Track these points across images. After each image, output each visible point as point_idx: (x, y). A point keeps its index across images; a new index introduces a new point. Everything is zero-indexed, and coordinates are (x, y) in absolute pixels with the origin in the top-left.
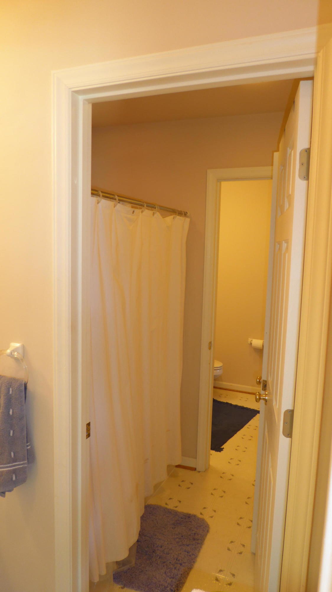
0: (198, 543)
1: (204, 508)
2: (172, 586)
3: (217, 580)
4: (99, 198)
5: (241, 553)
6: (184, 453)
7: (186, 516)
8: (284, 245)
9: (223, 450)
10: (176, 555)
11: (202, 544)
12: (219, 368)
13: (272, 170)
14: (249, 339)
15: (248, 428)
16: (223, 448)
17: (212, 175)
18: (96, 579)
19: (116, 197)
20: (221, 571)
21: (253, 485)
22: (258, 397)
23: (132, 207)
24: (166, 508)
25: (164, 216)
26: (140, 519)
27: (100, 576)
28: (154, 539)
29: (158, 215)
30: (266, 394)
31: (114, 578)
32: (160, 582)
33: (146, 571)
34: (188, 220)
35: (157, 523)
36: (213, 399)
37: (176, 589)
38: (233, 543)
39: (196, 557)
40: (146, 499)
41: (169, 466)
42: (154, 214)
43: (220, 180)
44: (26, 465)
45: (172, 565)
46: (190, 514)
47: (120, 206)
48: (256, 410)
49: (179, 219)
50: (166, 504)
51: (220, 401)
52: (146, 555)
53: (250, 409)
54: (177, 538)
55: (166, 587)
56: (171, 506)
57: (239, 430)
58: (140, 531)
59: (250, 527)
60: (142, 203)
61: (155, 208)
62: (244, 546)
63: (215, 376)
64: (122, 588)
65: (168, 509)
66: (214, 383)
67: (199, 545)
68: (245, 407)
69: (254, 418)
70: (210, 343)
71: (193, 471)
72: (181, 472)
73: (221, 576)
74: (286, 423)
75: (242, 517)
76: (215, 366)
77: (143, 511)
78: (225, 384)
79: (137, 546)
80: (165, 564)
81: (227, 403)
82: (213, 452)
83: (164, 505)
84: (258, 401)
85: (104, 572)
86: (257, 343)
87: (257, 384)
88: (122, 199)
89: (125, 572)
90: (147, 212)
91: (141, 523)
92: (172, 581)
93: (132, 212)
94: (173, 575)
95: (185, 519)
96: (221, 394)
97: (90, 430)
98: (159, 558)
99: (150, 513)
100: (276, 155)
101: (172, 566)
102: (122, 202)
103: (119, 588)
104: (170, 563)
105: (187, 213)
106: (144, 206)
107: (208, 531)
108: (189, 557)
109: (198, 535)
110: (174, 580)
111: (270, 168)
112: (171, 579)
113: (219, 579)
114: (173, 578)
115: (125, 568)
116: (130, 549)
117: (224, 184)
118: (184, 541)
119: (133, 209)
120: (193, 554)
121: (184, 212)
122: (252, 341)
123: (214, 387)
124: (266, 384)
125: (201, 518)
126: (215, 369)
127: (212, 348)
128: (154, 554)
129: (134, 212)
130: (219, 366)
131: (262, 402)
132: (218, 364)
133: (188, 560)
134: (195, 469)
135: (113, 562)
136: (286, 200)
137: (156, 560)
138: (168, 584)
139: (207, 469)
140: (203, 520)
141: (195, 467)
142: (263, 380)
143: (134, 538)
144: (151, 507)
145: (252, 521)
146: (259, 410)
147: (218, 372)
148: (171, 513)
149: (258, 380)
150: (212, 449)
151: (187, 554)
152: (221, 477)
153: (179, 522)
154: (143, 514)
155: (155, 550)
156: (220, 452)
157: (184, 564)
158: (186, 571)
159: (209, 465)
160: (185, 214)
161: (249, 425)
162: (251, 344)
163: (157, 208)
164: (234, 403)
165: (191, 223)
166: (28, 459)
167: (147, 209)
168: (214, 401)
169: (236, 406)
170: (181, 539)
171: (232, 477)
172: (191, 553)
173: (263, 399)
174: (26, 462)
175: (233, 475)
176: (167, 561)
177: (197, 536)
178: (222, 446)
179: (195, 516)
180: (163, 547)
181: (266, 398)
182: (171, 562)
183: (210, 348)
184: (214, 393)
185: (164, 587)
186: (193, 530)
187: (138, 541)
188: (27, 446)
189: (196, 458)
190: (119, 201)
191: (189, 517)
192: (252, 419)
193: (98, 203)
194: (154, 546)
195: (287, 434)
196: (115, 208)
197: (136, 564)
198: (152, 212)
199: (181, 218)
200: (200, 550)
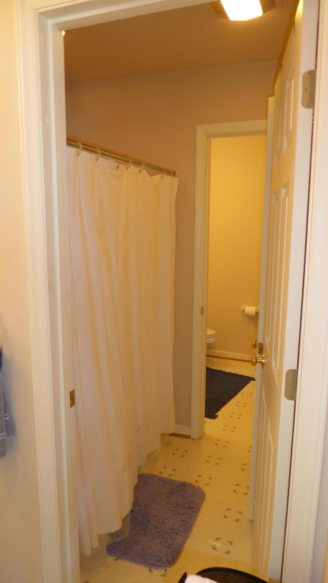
0: (194, 512)
1: (200, 476)
2: (167, 556)
3: (214, 548)
4: (79, 150)
5: (238, 520)
6: (178, 422)
7: (181, 484)
8: (283, 191)
9: (218, 417)
10: (171, 524)
11: (198, 512)
12: (211, 336)
13: (267, 124)
14: (242, 306)
15: (242, 395)
16: (218, 416)
17: (201, 131)
18: (88, 552)
19: (98, 150)
20: (218, 539)
21: (249, 451)
22: (254, 360)
23: (117, 162)
24: (161, 477)
25: (151, 175)
26: (133, 489)
27: (92, 549)
28: (149, 508)
29: (144, 172)
30: (263, 357)
31: (107, 550)
32: (155, 552)
33: (141, 541)
34: (177, 180)
35: (152, 492)
36: (207, 367)
37: (172, 559)
38: (229, 511)
39: (192, 526)
40: (140, 468)
41: (162, 435)
42: (140, 171)
43: (210, 136)
44: (5, 438)
45: (168, 534)
46: (185, 483)
47: (102, 160)
48: (250, 377)
49: (167, 178)
50: (161, 473)
51: (213, 369)
52: (141, 525)
53: (244, 376)
54: (172, 507)
55: (161, 558)
56: (165, 475)
57: (233, 397)
58: (134, 501)
59: (246, 494)
60: (127, 159)
61: (142, 165)
62: (241, 513)
63: (208, 344)
64: (116, 560)
65: (163, 478)
66: (207, 352)
67: (195, 513)
68: (239, 374)
69: (248, 385)
70: (203, 308)
71: (188, 439)
72: (175, 439)
73: (218, 545)
74: (289, 384)
75: (238, 484)
76: (208, 334)
77: (136, 481)
78: (218, 352)
79: (131, 517)
80: (160, 534)
81: (220, 371)
82: (207, 420)
83: (158, 474)
84: (254, 364)
85: (96, 544)
86: (250, 310)
87: (253, 347)
88: (106, 153)
89: (119, 544)
90: (133, 169)
91: (135, 493)
92: (167, 551)
93: (116, 167)
94: (169, 545)
95: (180, 487)
96: (214, 362)
97: (74, 398)
98: (154, 528)
99: (144, 483)
100: (271, 100)
101: (167, 536)
102: (105, 156)
103: (113, 560)
104: (165, 532)
105: (175, 172)
106: (129, 162)
107: (204, 499)
108: (185, 525)
109: (194, 503)
110: (169, 550)
111: (263, 121)
112: (167, 549)
113: (216, 548)
114: (169, 548)
115: (119, 539)
116: (124, 521)
117: (214, 141)
118: (180, 510)
119: (118, 164)
120: (189, 523)
121: (173, 172)
122: (244, 308)
123: (208, 356)
124: (262, 347)
125: (195, 486)
126: (208, 336)
127: (204, 314)
128: (149, 525)
129: (118, 167)
130: (211, 334)
131: (259, 365)
132: (210, 332)
133: (183, 529)
134: (188, 437)
135: (106, 534)
136: (285, 139)
137: (151, 530)
138: (164, 554)
139: (202, 436)
140: (198, 488)
141: (189, 435)
142: (259, 343)
143: (127, 508)
144: (145, 477)
145: (248, 488)
146: (253, 377)
147: (211, 340)
148: (166, 482)
149: (253, 344)
150: (207, 416)
151: (182, 523)
152: (216, 444)
153: (174, 491)
154: (137, 484)
155: (150, 520)
156: (214, 419)
157: (179, 533)
158: (182, 541)
159: (204, 433)
160: (174, 174)
161: (244, 392)
162: (244, 311)
163: (143, 165)
164: (227, 370)
165: (180, 182)
166: (7, 430)
167: (132, 165)
168: (208, 369)
169: (230, 374)
170: (176, 508)
171: (227, 444)
172: (186, 522)
173: (260, 362)
174: (5, 433)
175: (228, 442)
176: (162, 530)
177: (193, 505)
178: (216, 413)
179: (190, 484)
180: (158, 517)
181: (263, 361)
182: (167, 531)
183: (202, 314)
184: (208, 361)
185: (159, 558)
186: (188, 499)
187: (132, 511)
188: (6, 417)
189: (190, 426)
190: (102, 156)
191: (184, 485)
192: (246, 386)
193: (78, 156)
194: (148, 516)
195: (290, 396)
196: (98, 162)
197: (130, 534)
198: (139, 169)
199: (170, 177)
200: (195, 518)
